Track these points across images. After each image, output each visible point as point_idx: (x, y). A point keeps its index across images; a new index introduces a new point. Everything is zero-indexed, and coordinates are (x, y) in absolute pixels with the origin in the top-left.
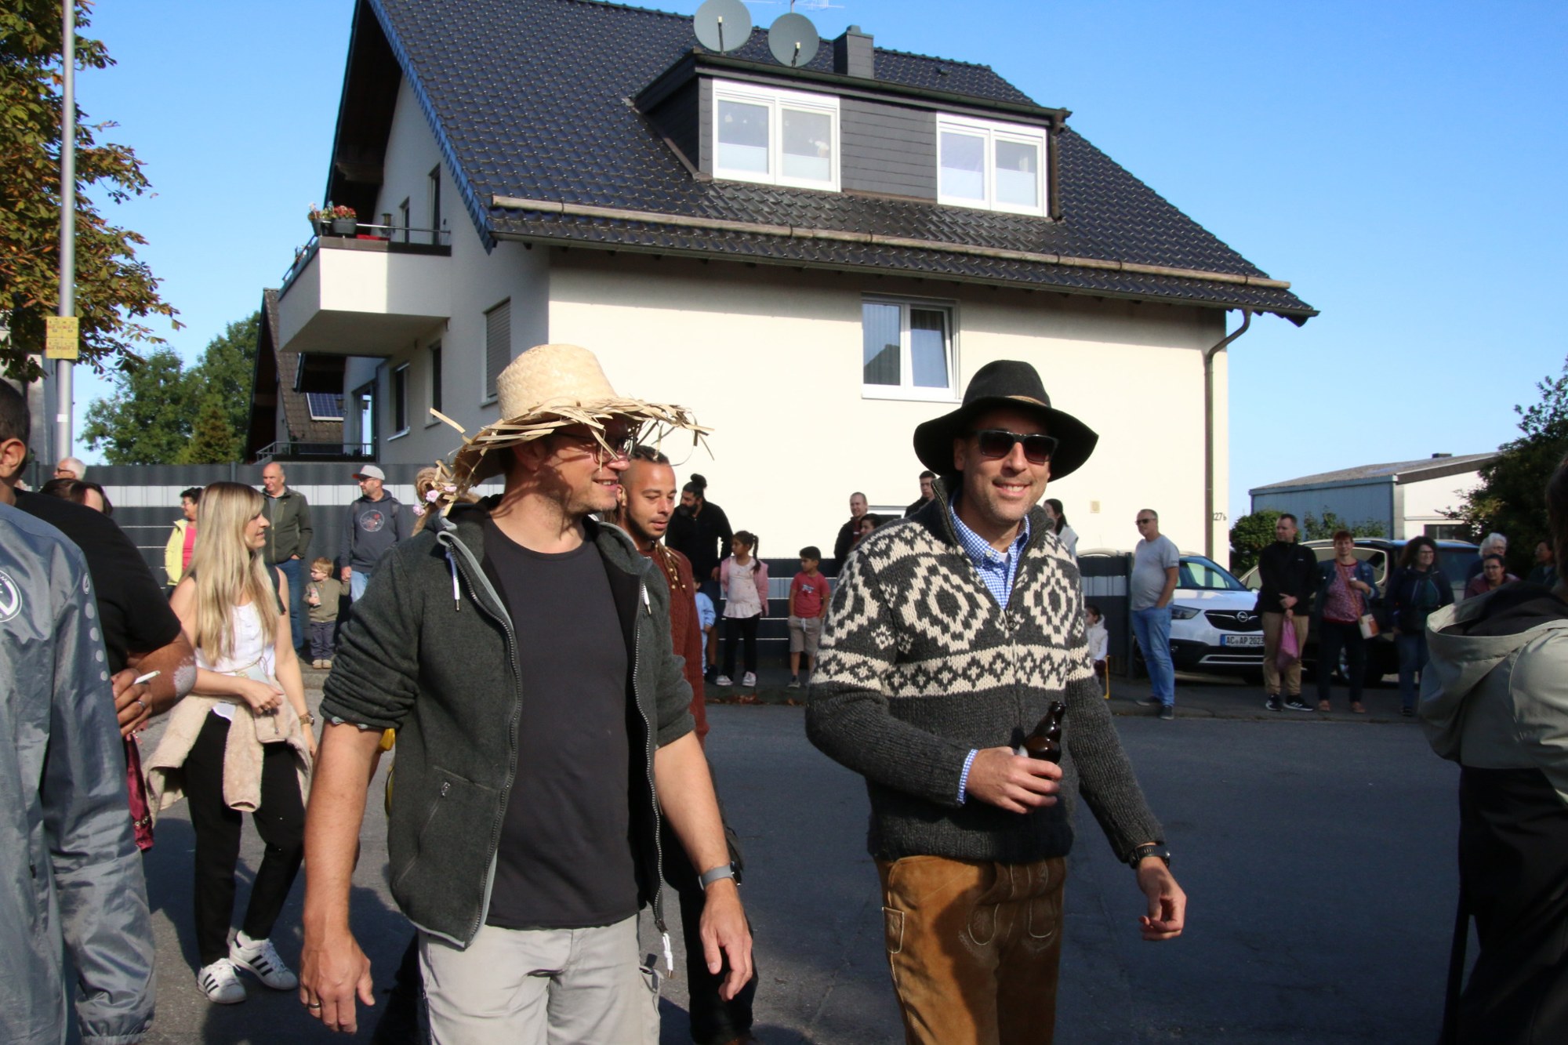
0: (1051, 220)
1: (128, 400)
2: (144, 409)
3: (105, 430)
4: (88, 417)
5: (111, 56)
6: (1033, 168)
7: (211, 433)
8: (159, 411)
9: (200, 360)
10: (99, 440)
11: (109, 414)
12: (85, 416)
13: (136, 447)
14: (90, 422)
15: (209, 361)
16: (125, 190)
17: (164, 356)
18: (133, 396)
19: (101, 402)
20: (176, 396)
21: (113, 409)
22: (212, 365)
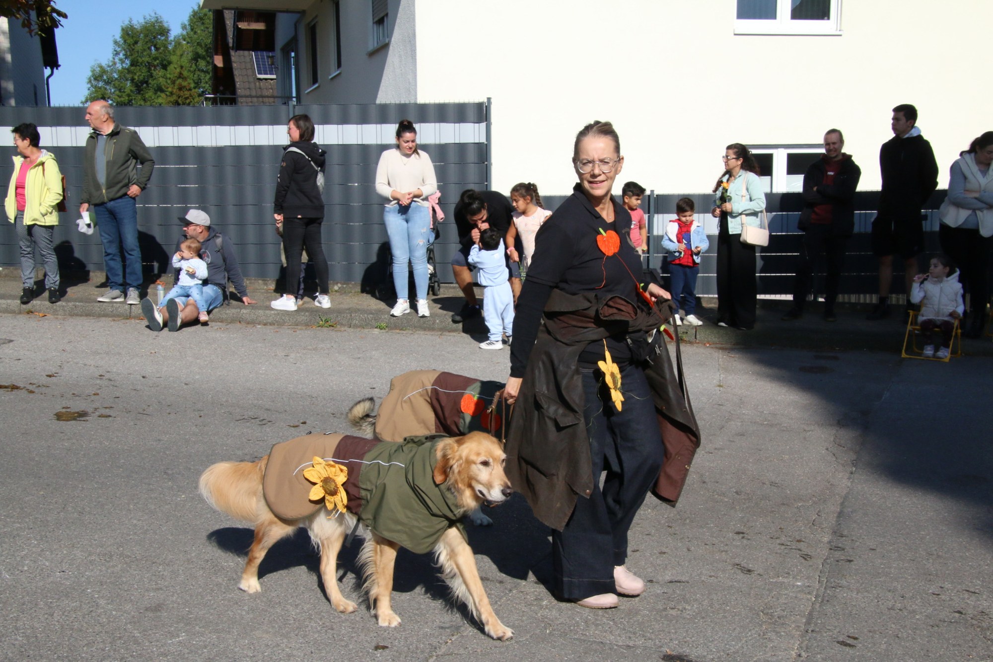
1: (124, 65)
2: (137, 74)
3: (105, 94)
4: (90, 81)
7: (178, 92)
8: (151, 76)
9: (184, 27)
11: (108, 79)
12: (87, 80)
14: (92, 86)
15: (192, 30)
17: (153, 25)
18: (128, 62)
19: (101, 67)
20: (165, 62)
21: (112, 74)
22: (195, 33)
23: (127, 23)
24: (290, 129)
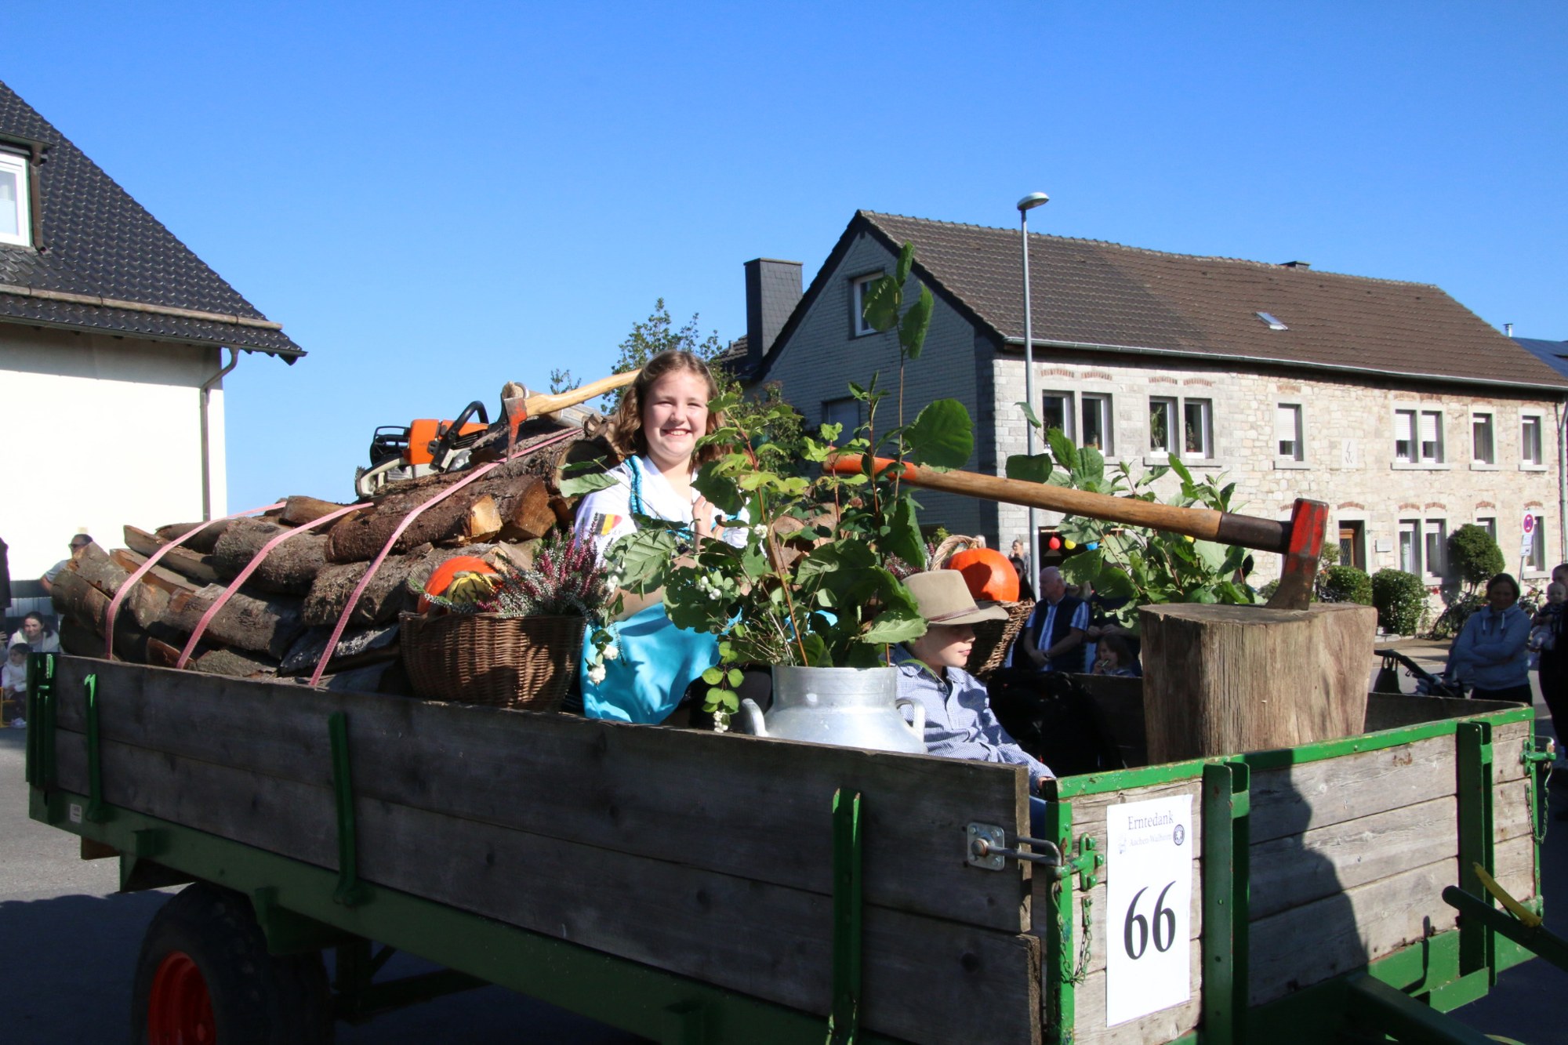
0: (34, 250)
6: (13, 196)
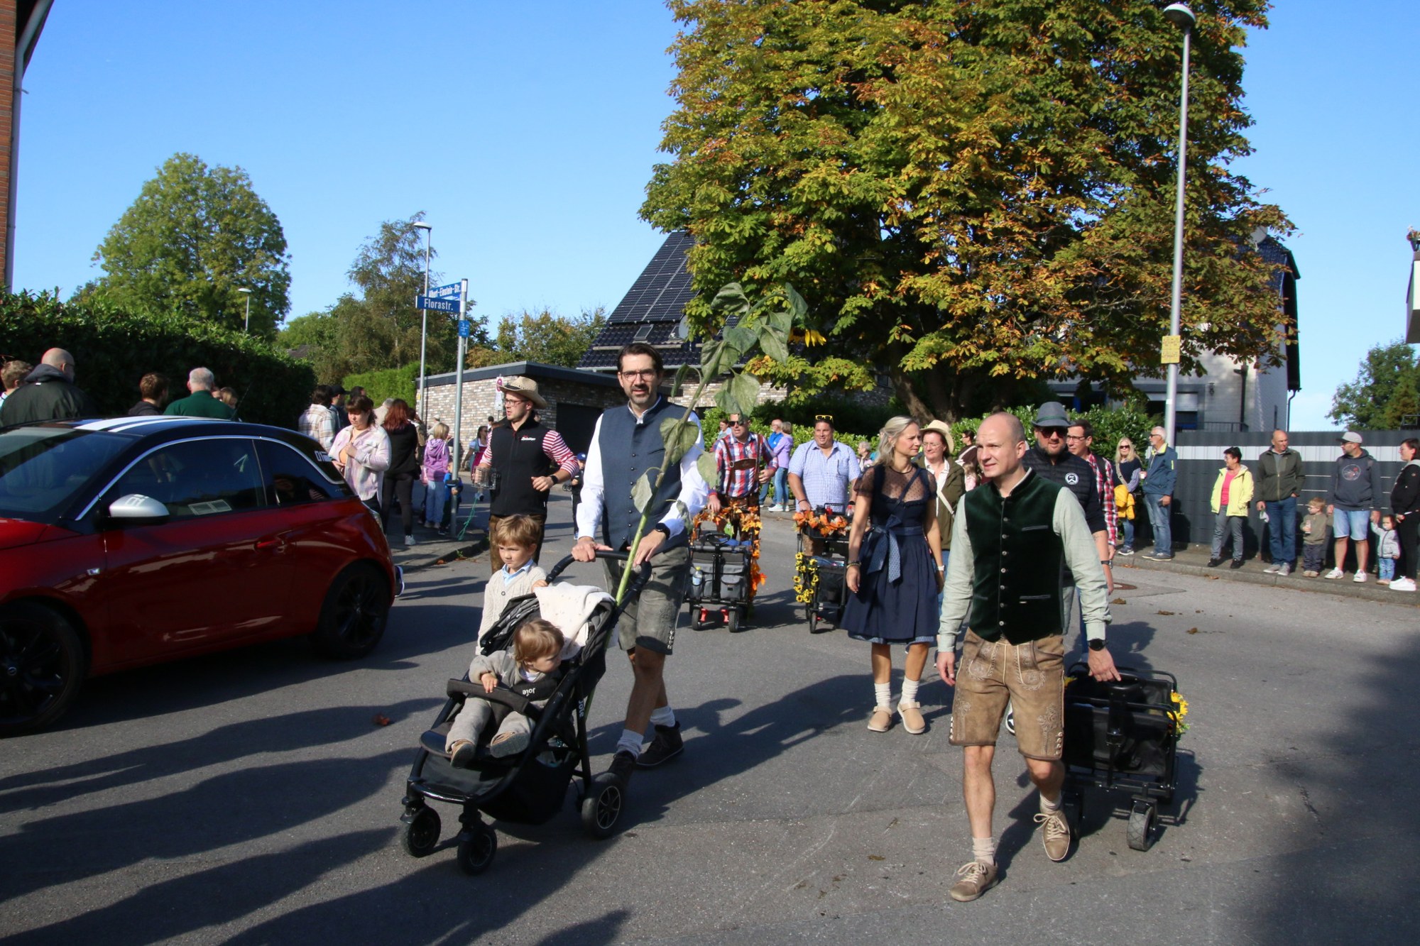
1: (1368, 384)
2: (1380, 391)
3: (1348, 408)
5: (1251, 145)
10: (1344, 417)
11: (1352, 396)
12: (1332, 397)
13: (1371, 422)
14: (1337, 402)
16: (1281, 235)
18: (1371, 381)
19: (1346, 386)
21: (1355, 391)
23: (1374, 347)
24: (1402, 450)
